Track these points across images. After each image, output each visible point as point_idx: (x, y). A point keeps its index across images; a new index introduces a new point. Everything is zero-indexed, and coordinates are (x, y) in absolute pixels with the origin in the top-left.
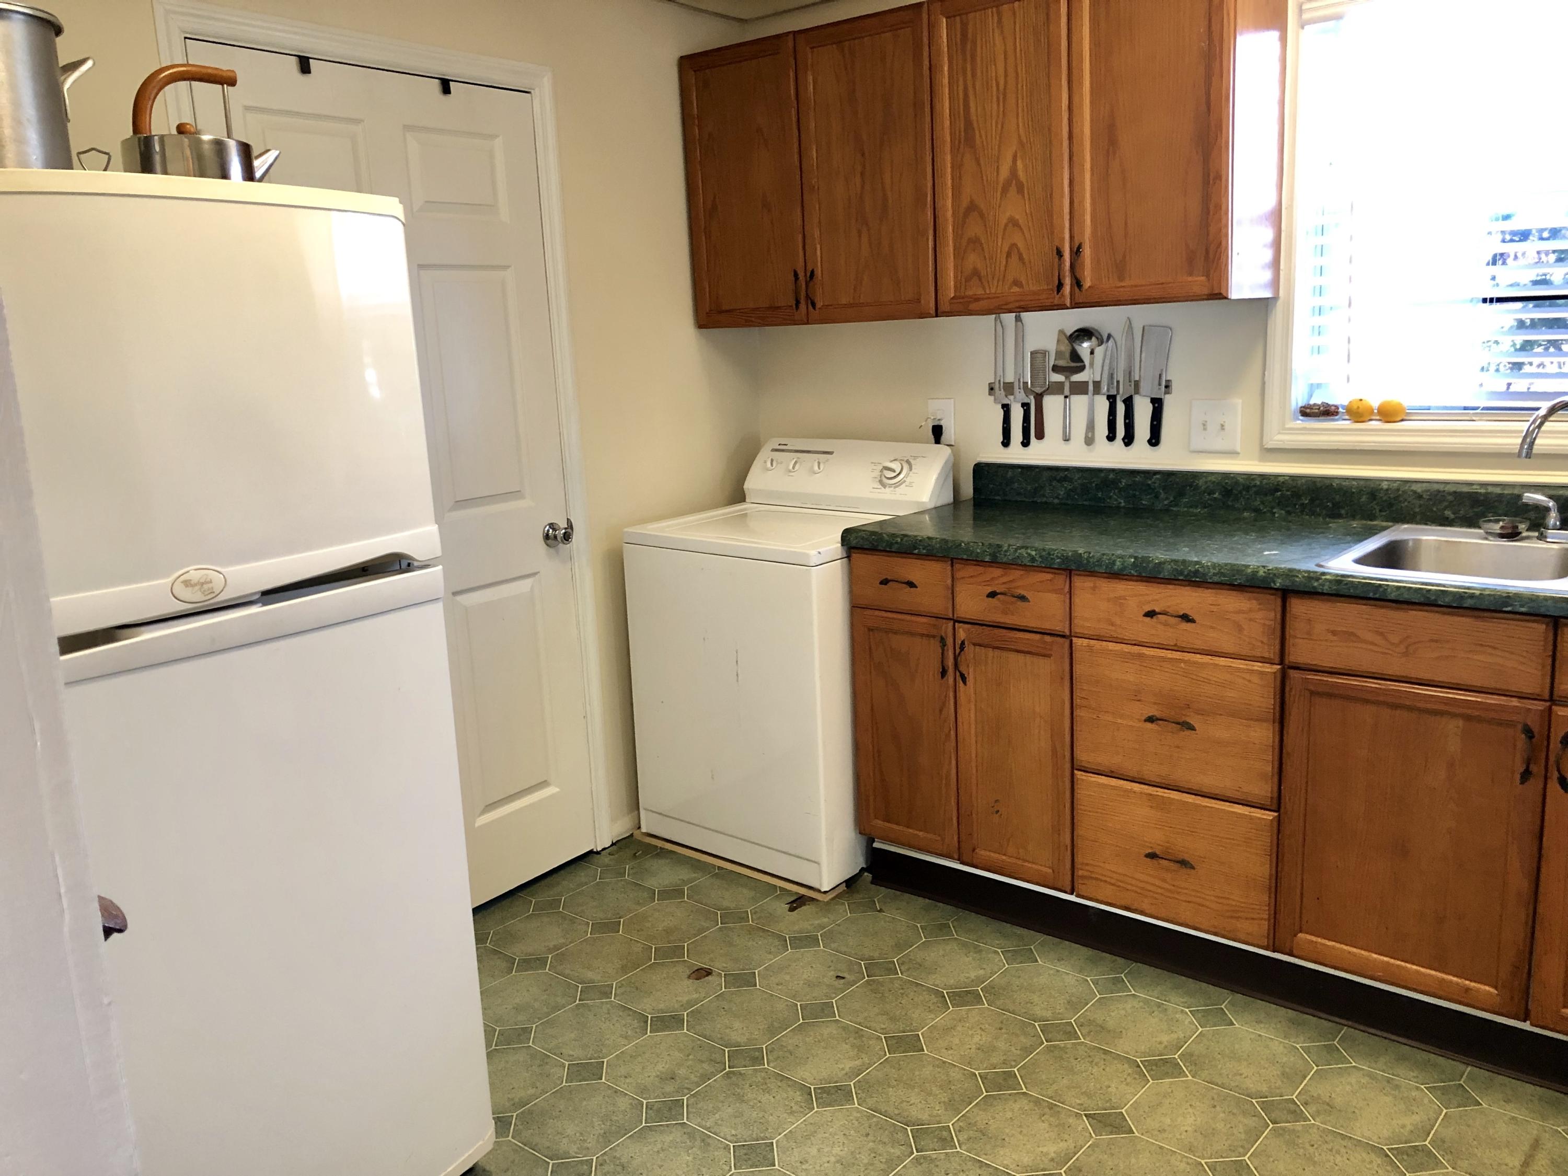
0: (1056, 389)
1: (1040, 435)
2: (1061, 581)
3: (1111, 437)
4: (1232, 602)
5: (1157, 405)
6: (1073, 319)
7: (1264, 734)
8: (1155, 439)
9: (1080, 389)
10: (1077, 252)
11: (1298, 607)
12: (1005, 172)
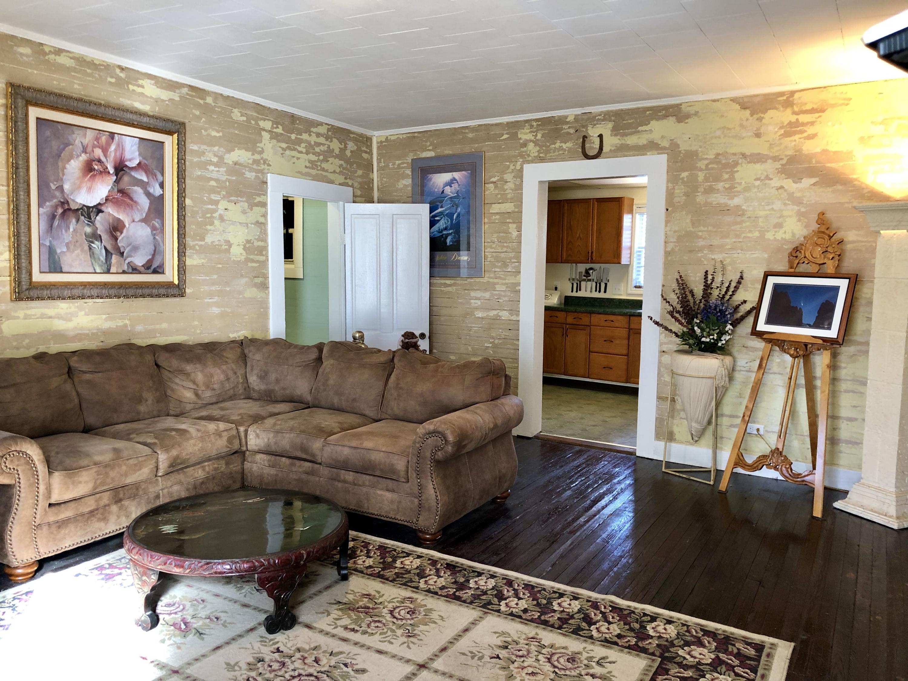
0: (584, 280)
1: (580, 290)
2: (589, 315)
3: (596, 291)
4: (620, 318)
5: (606, 284)
6: (588, 266)
7: (626, 342)
8: (605, 292)
9: (590, 280)
10: (592, 253)
11: (632, 318)
12: (578, 235)
